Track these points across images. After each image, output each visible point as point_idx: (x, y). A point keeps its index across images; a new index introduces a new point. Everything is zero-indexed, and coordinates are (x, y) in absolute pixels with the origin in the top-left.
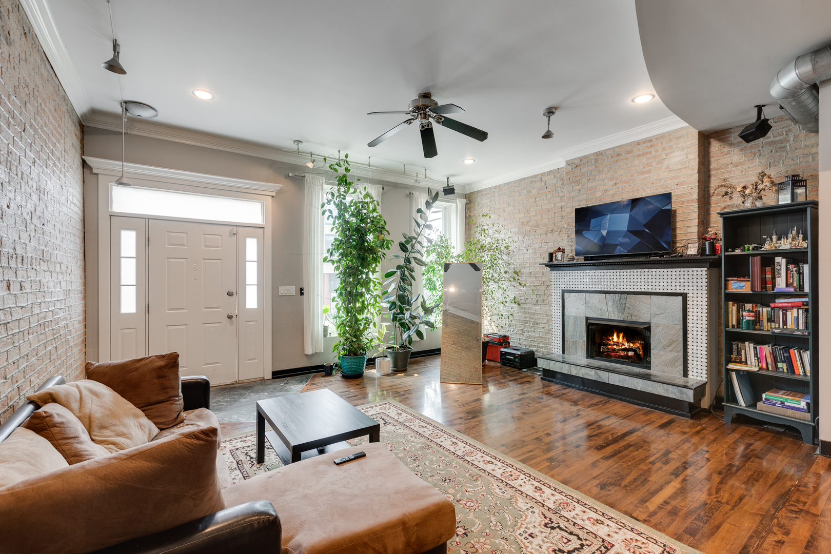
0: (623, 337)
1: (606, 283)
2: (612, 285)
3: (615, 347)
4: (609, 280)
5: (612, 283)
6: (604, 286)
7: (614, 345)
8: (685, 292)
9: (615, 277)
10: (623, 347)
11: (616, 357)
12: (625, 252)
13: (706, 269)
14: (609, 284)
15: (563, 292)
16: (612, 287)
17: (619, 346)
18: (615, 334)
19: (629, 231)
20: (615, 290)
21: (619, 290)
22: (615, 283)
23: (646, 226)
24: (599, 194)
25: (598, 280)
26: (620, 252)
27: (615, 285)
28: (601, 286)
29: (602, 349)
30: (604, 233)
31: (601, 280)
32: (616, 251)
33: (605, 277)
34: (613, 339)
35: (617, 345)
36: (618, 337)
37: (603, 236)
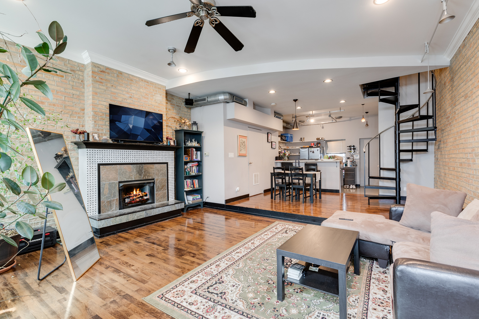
0: (139, 191)
1: (131, 158)
2: (135, 159)
3: (134, 197)
4: (133, 156)
5: (135, 158)
6: (130, 160)
7: (134, 196)
8: (167, 162)
9: (137, 154)
10: (139, 196)
11: (135, 203)
12: (142, 140)
13: (174, 152)
14: (133, 158)
15: (99, 165)
16: (135, 161)
17: (137, 196)
18: (135, 190)
19: (145, 128)
20: (137, 162)
21: (139, 162)
22: (137, 158)
23: (152, 127)
24: (120, 99)
25: (126, 156)
26: (140, 140)
27: (137, 159)
28: (129, 160)
29: (127, 200)
30: (131, 126)
31: (129, 156)
32: (138, 139)
33: (131, 154)
34: (133, 193)
35: (135, 196)
36: (136, 191)
37: (130, 128)
